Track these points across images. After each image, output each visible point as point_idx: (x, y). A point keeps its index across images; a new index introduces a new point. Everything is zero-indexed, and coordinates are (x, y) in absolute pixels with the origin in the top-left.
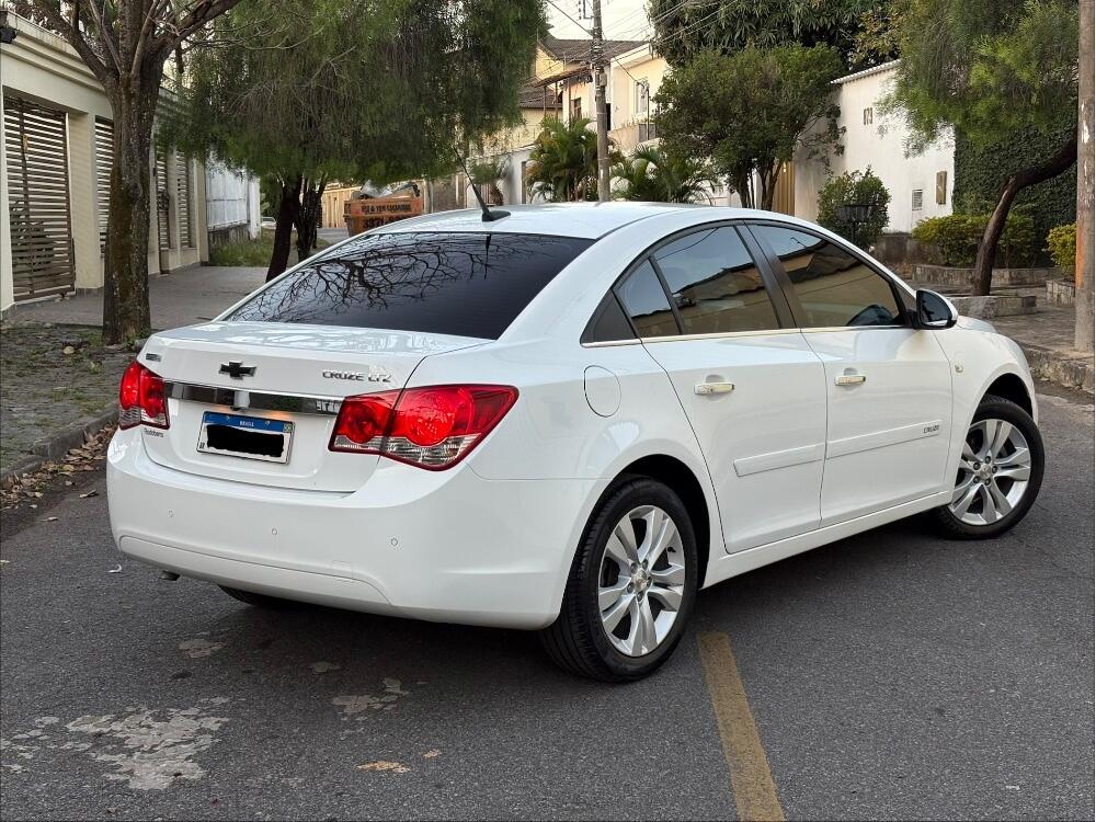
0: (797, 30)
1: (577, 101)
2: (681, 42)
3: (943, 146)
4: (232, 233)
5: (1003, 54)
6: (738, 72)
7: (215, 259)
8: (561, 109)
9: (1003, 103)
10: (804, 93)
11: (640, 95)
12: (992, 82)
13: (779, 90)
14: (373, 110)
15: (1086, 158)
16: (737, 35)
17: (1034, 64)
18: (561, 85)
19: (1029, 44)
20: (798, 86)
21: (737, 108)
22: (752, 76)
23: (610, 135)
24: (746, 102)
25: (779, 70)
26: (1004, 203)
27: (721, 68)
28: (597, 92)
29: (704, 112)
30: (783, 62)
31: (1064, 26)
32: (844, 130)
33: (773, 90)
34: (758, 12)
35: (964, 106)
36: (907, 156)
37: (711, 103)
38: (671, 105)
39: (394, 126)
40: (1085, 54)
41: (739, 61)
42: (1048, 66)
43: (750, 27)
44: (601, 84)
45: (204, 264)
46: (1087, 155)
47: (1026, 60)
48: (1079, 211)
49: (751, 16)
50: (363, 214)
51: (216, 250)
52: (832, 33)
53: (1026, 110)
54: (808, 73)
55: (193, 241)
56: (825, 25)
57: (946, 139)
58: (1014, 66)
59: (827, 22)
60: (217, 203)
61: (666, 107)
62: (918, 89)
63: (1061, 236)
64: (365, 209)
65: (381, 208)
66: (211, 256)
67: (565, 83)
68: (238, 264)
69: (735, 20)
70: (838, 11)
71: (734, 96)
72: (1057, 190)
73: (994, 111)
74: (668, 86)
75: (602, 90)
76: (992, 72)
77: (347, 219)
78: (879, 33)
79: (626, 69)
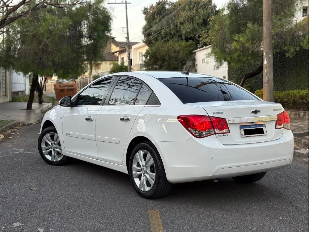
0: (184, 37)
1: (123, 58)
2: (151, 40)
3: (224, 67)
4: (20, 93)
5: (241, 39)
6: (167, 48)
7: (13, 100)
8: (118, 61)
9: (241, 53)
10: (186, 54)
11: (140, 56)
12: (238, 47)
13: (179, 53)
14: (59, 55)
15: (266, 68)
16: (167, 39)
17: (250, 42)
18: (118, 54)
19: (249, 36)
20: (184, 53)
21: (167, 58)
22: (171, 49)
23: (132, 67)
24: (169, 57)
25: (179, 48)
26: (242, 83)
27: (162, 47)
28: (128, 55)
29: (158, 59)
30: (180, 45)
31: (259, 31)
32: (197, 65)
33: (177, 53)
34: (172, 32)
35: (231, 55)
36: (214, 70)
37: (159, 56)
38: (148, 57)
39: (65, 59)
40: (265, 38)
41: (168, 45)
42: (254, 43)
43: (171, 37)
44: (129, 52)
45: (10, 102)
46: (266, 67)
47: (248, 40)
48: (264, 84)
49: (170, 34)
50: (59, 88)
51: (14, 98)
52: (193, 39)
53: (248, 56)
54: (187, 49)
55: (7, 95)
56: (191, 36)
57: (225, 65)
58: (244, 43)
59: (192, 36)
60: (15, 84)
61: (147, 58)
62: (217, 50)
63: (258, 93)
64: (60, 86)
65: (65, 86)
66: (12, 99)
67: (119, 53)
68: (20, 102)
69: (166, 35)
70: (195, 33)
71: (166, 55)
72: (256, 81)
73: (239, 56)
74: (147, 52)
75: (129, 54)
76: (238, 45)
77: (55, 89)
78: (206, 38)
79: (136, 49)
